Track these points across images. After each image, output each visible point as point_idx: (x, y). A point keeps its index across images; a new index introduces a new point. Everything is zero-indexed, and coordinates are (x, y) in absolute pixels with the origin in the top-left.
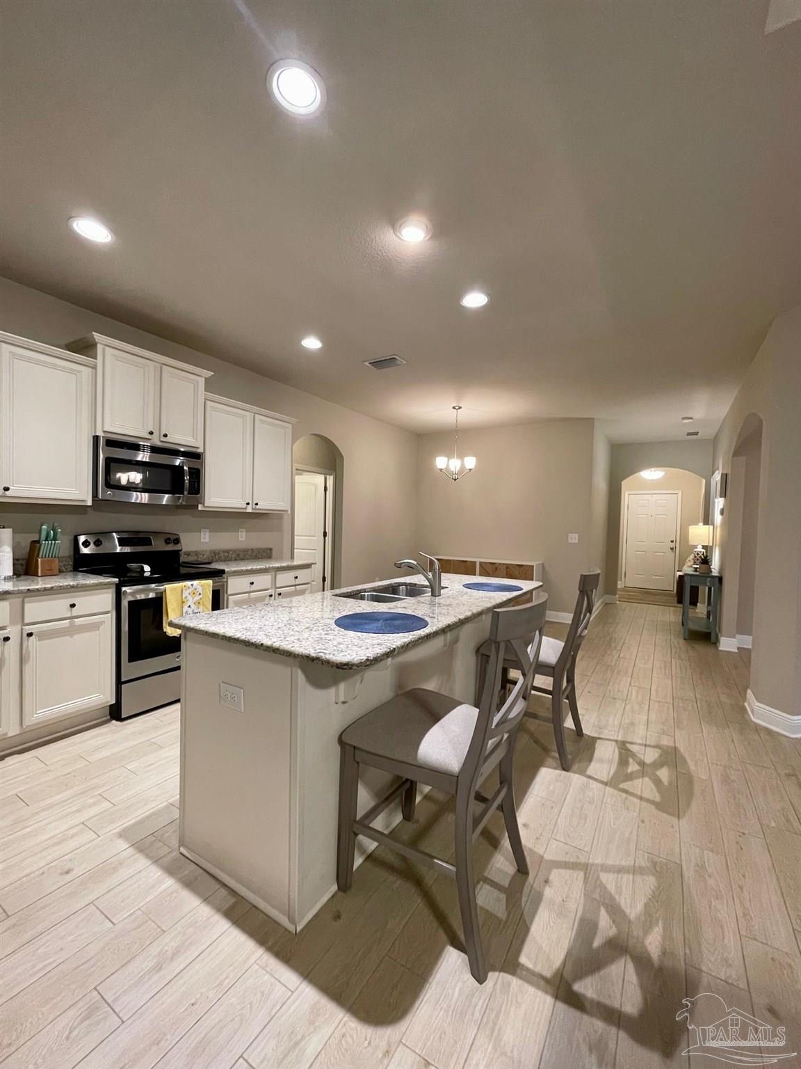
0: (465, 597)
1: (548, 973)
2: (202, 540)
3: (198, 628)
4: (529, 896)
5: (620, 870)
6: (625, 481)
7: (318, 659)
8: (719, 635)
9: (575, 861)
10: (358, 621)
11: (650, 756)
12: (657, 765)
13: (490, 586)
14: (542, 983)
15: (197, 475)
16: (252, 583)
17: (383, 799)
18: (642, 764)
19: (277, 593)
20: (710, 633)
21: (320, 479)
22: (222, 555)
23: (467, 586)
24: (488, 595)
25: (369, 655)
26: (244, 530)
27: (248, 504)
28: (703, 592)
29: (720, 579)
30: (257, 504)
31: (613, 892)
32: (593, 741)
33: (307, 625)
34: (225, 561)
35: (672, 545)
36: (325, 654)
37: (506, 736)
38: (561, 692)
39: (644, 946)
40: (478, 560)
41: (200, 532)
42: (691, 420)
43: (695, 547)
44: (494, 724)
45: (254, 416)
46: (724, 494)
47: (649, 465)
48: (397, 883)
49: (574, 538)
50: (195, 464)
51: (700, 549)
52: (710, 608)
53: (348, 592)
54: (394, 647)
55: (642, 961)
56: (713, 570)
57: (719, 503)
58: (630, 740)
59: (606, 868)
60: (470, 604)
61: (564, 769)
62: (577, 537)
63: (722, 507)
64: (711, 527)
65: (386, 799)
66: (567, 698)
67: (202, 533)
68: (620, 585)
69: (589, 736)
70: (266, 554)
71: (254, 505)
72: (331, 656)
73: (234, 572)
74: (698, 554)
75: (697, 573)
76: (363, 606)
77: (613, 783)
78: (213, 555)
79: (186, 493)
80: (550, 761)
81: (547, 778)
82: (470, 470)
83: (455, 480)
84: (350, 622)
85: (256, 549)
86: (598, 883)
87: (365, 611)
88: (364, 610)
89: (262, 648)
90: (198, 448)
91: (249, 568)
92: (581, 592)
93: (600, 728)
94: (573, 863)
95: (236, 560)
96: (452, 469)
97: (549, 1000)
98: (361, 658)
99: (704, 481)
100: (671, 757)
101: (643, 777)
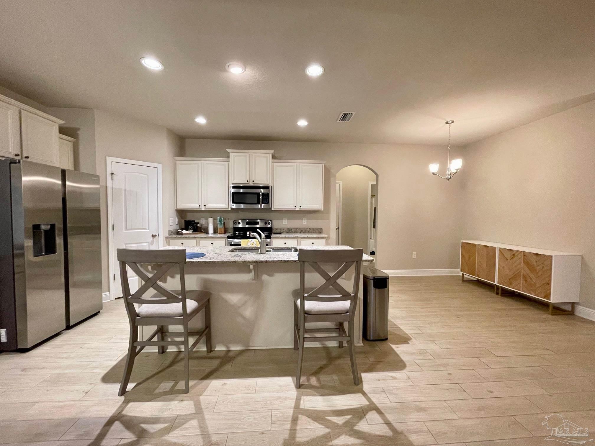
2: (284, 223)
15: (267, 195)
16: (285, 243)
22: (293, 230)
26: (306, 219)
27: (295, 207)
34: (294, 233)
41: (283, 219)
45: (299, 164)
50: (266, 191)
70: (318, 231)
71: (299, 207)
73: (276, 237)
78: (288, 230)
79: (261, 203)
85: (312, 228)
90: (269, 184)
95: (300, 233)
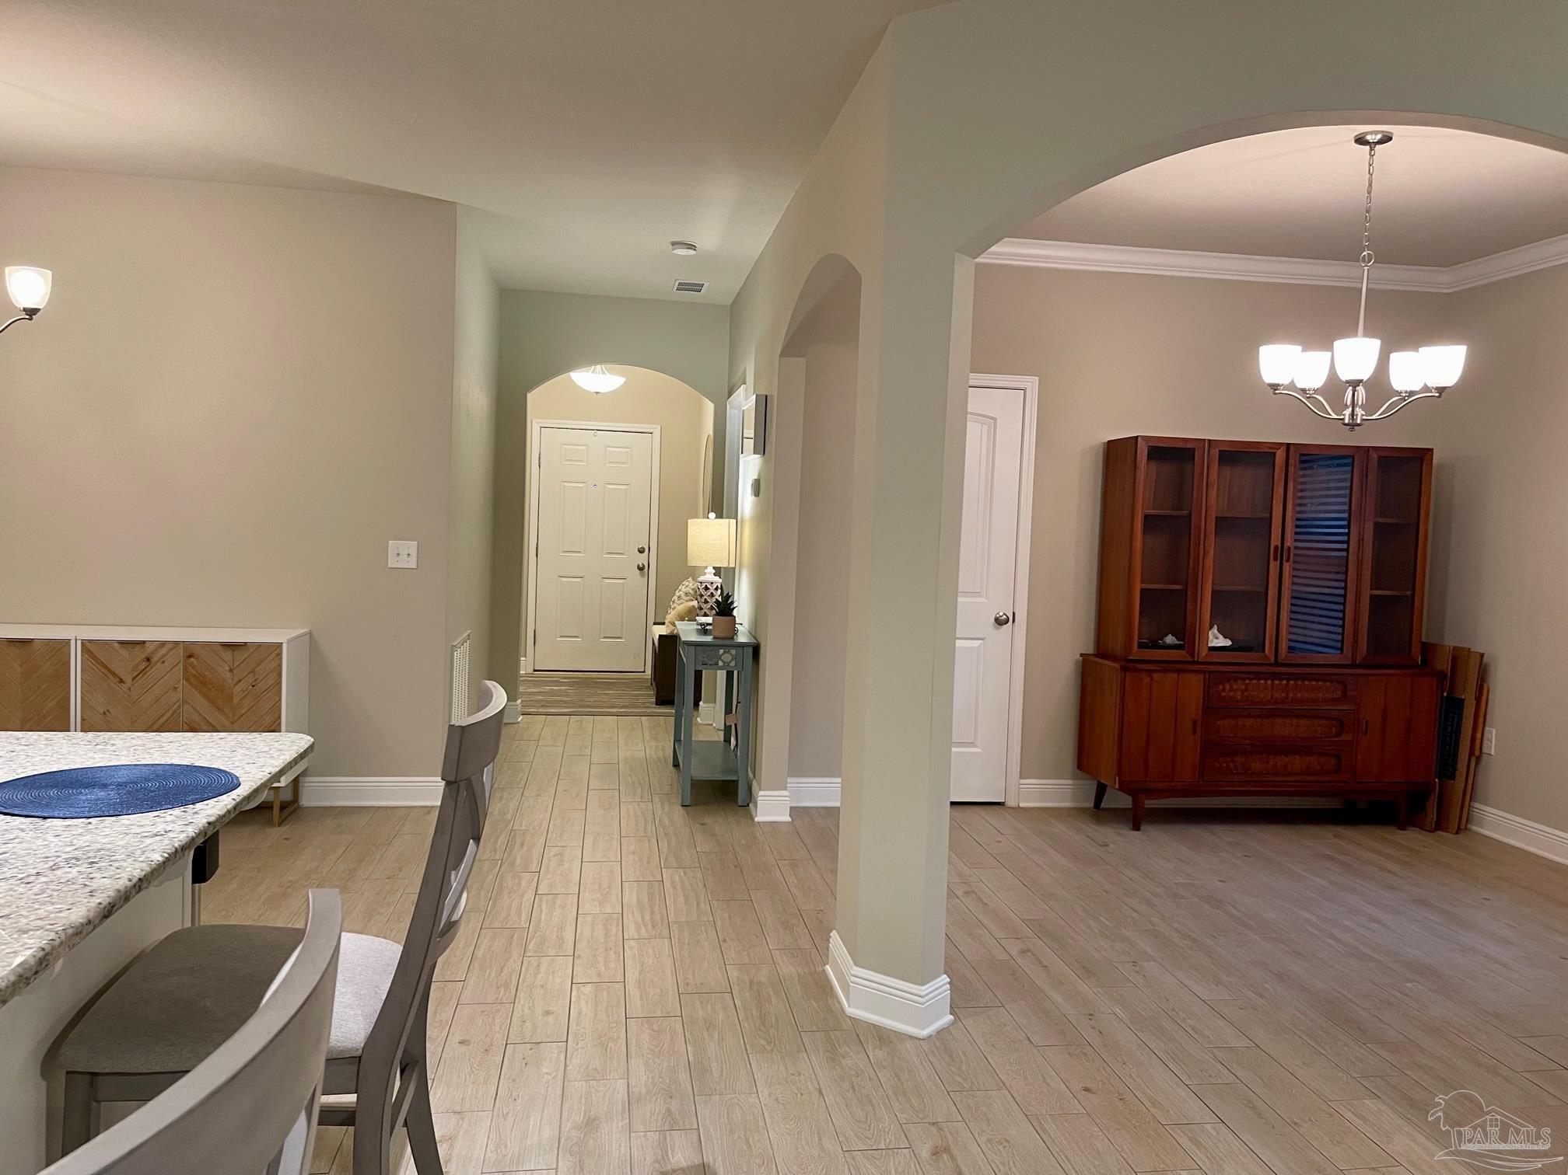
6: (536, 392)
8: (755, 784)
20: (735, 783)
29: (756, 650)
35: (642, 559)
40: (74, 635)
42: (692, 252)
43: (701, 570)
46: (760, 447)
49: (403, 554)
51: (709, 576)
56: (739, 628)
57: (750, 466)
62: (414, 553)
63: (756, 476)
64: (733, 523)
68: (525, 667)
74: (706, 588)
75: (709, 639)
82: (31, 312)
92: (449, 784)
99: (711, 405)
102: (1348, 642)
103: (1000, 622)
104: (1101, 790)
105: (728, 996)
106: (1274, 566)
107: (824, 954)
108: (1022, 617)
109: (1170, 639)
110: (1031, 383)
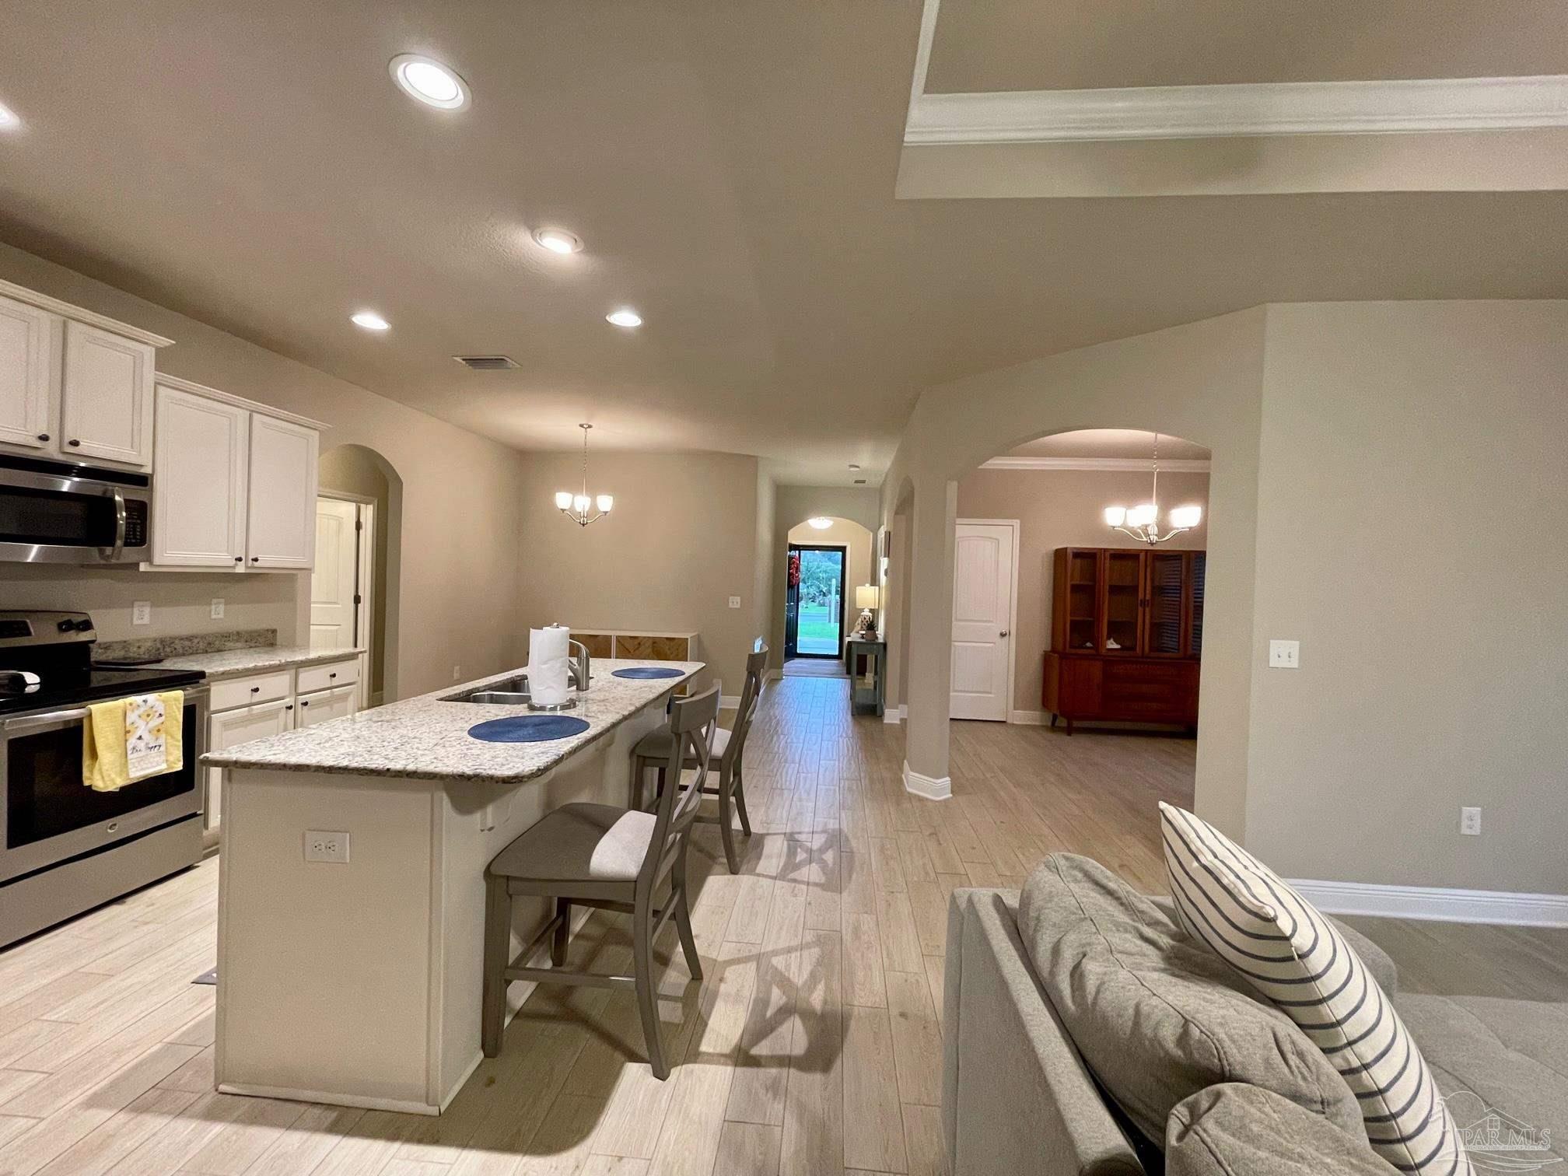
0: (620, 688)
1: (727, 1050)
2: (136, 622)
3: (266, 761)
4: (704, 998)
5: (789, 950)
6: (792, 530)
7: (477, 776)
8: (884, 707)
9: (748, 954)
10: (498, 729)
11: (817, 842)
12: (823, 850)
13: (646, 672)
14: (722, 1060)
15: (140, 512)
16: (256, 690)
17: (532, 941)
18: (810, 851)
19: (300, 702)
20: (876, 706)
21: (347, 510)
22: (178, 645)
23: (617, 674)
24: (646, 683)
25: (538, 765)
26: (223, 601)
27: (240, 559)
28: (870, 659)
29: (885, 645)
30: (256, 560)
31: (783, 970)
32: (761, 838)
33: (435, 742)
34: (184, 655)
36: (485, 770)
37: (679, 836)
38: (729, 787)
39: (808, 1002)
40: (614, 633)
41: (133, 607)
42: (858, 469)
43: (862, 610)
44: (674, 818)
45: (251, 416)
46: (888, 554)
47: (819, 511)
48: (558, 1028)
49: (735, 602)
50: (137, 494)
51: (866, 613)
52: (877, 678)
53: (456, 694)
54: (563, 753)
55: (807, 1015)
56: (879, 636)
57: (884, 563)
58: (798, 831)
59: (775, 953)
60: (629, 696)
61: (733, 873)
62: (739, 601)
63: (886, 567)
64: (877, 588)
65: (537, 941)
66: (734, 795)
67: (136, 610)
69: (757, 834)
70: (266, 639)
71: (250, 563)
72: (493, 771)
73: (223, 673)
74: (865, 618)
75: (864, 640)
76: (493, 711)
77: (781, 876)
78: (159, 645)
79: (119, 543)
80: (717, 868)
81: (716, 889)
82: (606, 513)
83: (583, 525)
84: (488, 732)
85: (246, 632)
86: (770, 965)
87: (499, 718)
88: (497, 716)
89: (389, 774)
90: (142, 466)
91: (251, 665)
92: (749, 673)
93: (768, 824)
94: (746, 957)
95: (207, 652)
96: (579, 509)
97: (730, 1069)
98: (532, 768)
99: (871, 534)
100: (836, 839)
101: (810, 863)
102: (1182, 646)
103: (1003, 635)
104: (1055, 718)
105: (859, 782)
106: (1140, 609)
107: (901, 769)
108: (1013, 632)
109: (1089, 644)
110: (1017, 523)
